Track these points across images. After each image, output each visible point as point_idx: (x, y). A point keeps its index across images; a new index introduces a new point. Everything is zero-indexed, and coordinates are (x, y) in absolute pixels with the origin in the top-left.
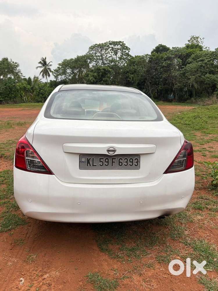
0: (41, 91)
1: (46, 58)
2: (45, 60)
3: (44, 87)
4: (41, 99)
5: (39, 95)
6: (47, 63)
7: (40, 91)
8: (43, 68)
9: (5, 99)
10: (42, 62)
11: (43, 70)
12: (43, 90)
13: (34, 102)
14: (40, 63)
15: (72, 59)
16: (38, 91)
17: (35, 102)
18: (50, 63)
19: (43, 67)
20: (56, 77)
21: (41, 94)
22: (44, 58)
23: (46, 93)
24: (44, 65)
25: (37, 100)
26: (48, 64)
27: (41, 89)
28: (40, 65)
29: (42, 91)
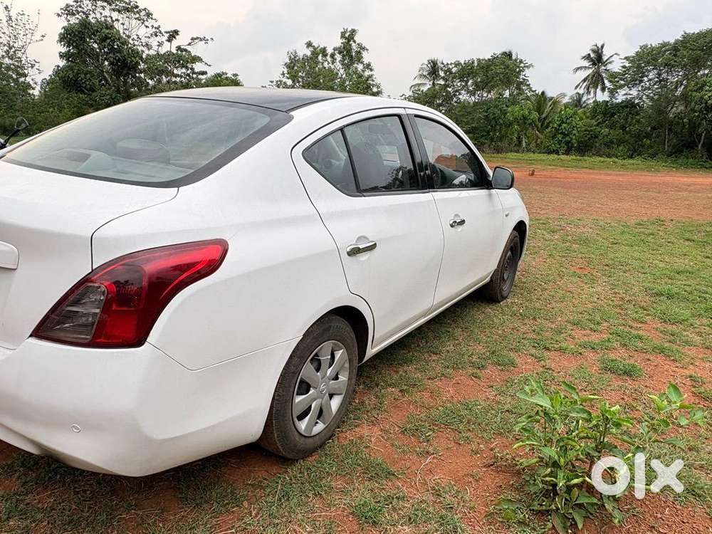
0: (563, 127)
1: (602, 47)
2: (600, 51)
3: (571, 117)
4: (559, 146)
5: (555, 135)
6: (605, 58)
7: (560, 125)
8: (590, 71)
9: (479, 142)
10: (592, 55)
11: (589, 75)
12: (569, 124)
13: (539, 153)
14: (588, 57)
15: (664, 45)
16: (555, 125)
17: (544, 153)
18: (611, 56)
19: (591, 68)
20: (613, 93)
21: (561, 133)
22: (600, 46)
23: (574, 132)
24: (594, 64)
25: (548, 146)
26: (605, 60)
27: (563, 122)
28: (586, 63)
29: (564, 125)
